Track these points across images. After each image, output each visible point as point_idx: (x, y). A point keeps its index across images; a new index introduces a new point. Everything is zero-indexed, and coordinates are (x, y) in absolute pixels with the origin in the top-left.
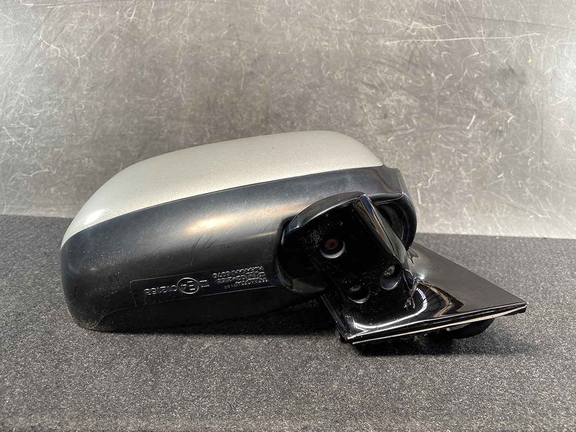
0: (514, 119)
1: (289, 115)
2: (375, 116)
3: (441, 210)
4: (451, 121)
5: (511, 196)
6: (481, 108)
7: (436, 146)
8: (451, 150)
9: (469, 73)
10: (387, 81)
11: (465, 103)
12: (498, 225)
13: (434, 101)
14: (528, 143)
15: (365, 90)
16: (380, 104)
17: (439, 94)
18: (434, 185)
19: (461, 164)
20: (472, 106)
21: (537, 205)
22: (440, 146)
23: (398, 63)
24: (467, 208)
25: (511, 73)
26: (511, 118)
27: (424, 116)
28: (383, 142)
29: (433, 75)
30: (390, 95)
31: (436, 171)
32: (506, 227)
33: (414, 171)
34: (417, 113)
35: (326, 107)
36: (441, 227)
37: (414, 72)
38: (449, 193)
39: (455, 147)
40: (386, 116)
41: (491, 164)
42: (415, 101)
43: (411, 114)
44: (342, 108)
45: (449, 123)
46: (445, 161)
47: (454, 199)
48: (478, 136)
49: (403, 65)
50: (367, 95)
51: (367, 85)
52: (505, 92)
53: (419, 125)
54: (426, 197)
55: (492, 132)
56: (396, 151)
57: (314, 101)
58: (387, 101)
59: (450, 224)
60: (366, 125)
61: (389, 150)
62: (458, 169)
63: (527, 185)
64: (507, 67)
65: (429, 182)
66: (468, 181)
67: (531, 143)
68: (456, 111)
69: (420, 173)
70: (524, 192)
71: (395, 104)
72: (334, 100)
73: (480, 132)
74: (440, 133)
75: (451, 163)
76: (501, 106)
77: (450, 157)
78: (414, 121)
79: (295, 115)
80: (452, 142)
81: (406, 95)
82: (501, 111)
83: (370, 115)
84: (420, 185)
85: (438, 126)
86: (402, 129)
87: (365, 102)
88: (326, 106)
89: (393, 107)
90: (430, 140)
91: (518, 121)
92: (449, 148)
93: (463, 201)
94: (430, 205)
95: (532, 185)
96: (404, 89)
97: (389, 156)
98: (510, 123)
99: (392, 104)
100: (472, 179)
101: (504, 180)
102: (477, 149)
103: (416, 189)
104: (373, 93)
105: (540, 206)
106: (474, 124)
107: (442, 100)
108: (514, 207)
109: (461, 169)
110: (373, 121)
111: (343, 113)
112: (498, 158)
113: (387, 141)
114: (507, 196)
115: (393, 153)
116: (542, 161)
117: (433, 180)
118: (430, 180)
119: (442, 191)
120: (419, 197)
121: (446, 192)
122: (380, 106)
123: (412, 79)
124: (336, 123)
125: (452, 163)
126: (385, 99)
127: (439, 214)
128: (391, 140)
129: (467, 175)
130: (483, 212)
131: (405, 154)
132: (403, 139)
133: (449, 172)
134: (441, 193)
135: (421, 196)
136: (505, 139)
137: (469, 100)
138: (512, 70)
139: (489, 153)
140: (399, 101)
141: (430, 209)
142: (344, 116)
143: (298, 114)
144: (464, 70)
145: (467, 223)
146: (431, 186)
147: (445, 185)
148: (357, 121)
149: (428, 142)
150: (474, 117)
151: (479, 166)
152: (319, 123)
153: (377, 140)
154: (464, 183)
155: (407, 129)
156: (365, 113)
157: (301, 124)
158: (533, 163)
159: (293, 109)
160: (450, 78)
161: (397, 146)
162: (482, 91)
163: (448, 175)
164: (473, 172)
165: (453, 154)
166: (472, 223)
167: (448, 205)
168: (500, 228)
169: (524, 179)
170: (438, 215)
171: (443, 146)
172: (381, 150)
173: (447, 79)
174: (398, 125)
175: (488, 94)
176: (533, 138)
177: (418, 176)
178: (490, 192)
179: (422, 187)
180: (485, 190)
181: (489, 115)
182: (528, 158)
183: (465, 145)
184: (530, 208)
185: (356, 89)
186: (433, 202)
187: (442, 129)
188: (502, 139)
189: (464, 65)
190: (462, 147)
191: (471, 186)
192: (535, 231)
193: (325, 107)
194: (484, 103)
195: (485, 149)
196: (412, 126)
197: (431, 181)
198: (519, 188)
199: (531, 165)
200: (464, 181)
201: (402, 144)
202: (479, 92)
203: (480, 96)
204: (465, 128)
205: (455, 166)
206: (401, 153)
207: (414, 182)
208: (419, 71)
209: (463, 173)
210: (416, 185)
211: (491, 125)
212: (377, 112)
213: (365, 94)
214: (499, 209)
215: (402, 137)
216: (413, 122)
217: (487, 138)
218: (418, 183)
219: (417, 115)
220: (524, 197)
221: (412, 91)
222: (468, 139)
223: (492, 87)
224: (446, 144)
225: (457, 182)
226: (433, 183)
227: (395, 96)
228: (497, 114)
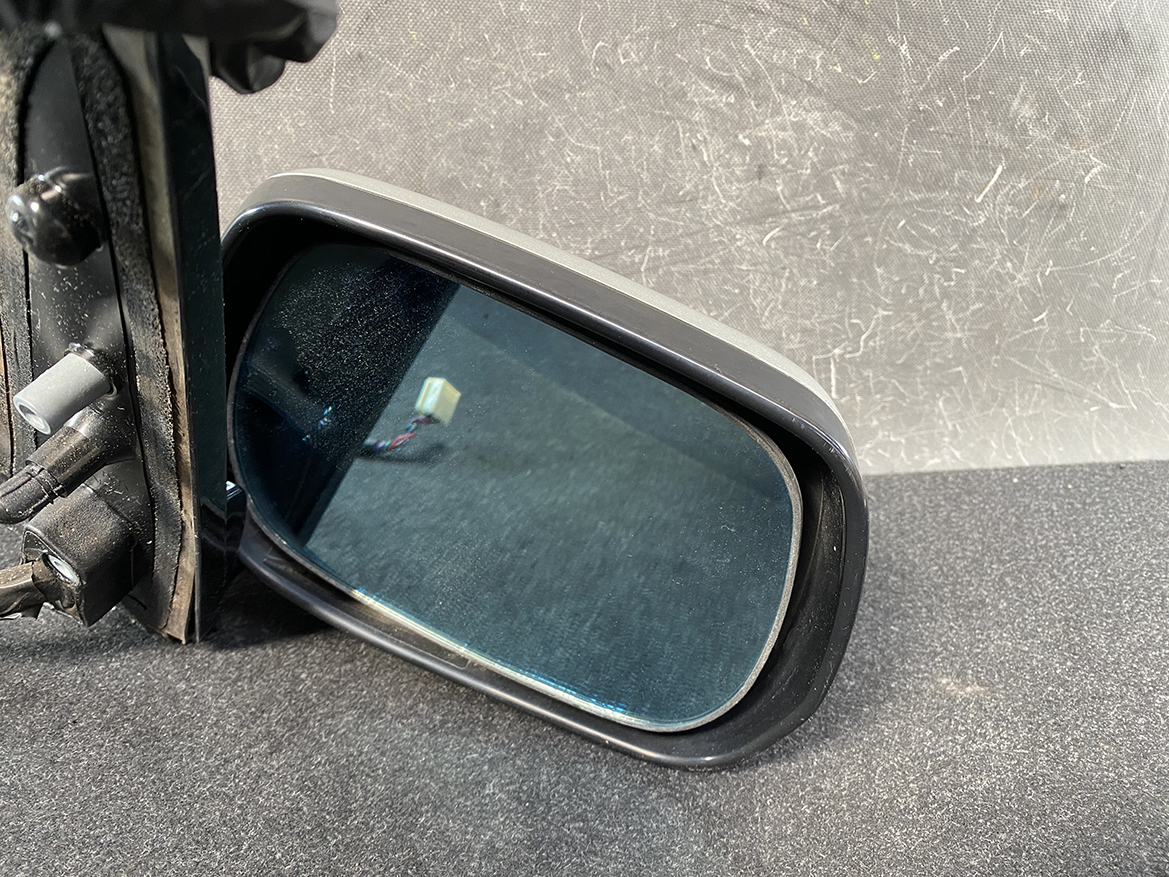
0: (1102, 173)
1: (484, 182)
2: (732, 173)
3: (883, 408)
4: (935, 183)
5: (1056, 367)
6: (1022, 144)
7: (888, 251)
8: (927, 258)
9: (1008, 44)
10: (771, 67)
11: (982, 130)
12: (1014, 435)
13: (898, 125)
14: (1125, 234)
15: (707, 94)
16: (748, 137)
17: (915, 105)
18: (874, 348)
19: (946, 294)
20: (1001, 139)
21: (1114, 382)
22: (900, 250)
23: (808, 14)
24: (947, 401)
25: (1120, 42)
26: (1095, 170)
27: (867, 170)
28: (751, 244)
29: (904, 48)
30: (777, 111)
31: (882, 312)
32: (1031, 438)
33: (826, 317)
34: (848, 162)
35: (594, 151)
36: (880, 451)
37: (850, 42)
38: (908, 367)
39: (938, 252)
40: (761, 173)
41: (1022, 290)
42: (846, 127)
43: (830, 163)
44: (640, 151)
45: (929, 189)
46: (908, 287)
47: (918, 380)
48: (1001, 219)
49: (821, 18)
50: (712, 112)
51: (713, 79)
52: (1094, 97)
53: (849, 194)
54: (851, 382)
55: (1039, 208)
56: (784, 268)
57: (558, 135)
58: (768, 129)
59: (903, 441)
60: (705, 197)
61: (766, 266)
62: (939, 307)
63: (1099, 336)
64: (1112, 26)
65: (862, 344)
66: (959, 335)
67: (1132, 233)
68: (955, 154)
69: (840, 321)
70: (1089, 354)
71: (788, 135)
72: (617, 129)
73: (1008, 209)
74: (905, 216)
75: (921, 291)
76: (1074, 139)
77: (921, 277)
78: (838, 183)
79: (502, 181)
80: (932, 239)
81: (821, 109)
82: (1074, 152)
83: (717, 170)
84: (837, 351)
85: (901, 197)
86: (806, 207)
87: (705, 131)
88: (592, 147)
89: (783, 145)
90: (874, 234)
91: (1110, 177)
92: (924, 253)
93: (941, 384)
94: (858, 398)
95: (1110, 336)
96: (819, 93)
97: (764, 281)
98: (1089, 185)
99: (781, 135)
100: (969, 330)
101: (1046, 328)
102: (994, 255)
103: (827, 361)
104: (728, 104)
105: (1119, 383)
106: (997, 187)
107: (921, 125)
108: (1059, 390)
109: (944, 306)
110: (726, 186)
111: (640, 165)
112: (1042, 274)
113: (760, 243)
114: (1048, 364)
115: (774, 274)
116: (1148, 277)
117: (870, 337)
118: (864, 337)
119: (893, 364)
120: (833, 382)
121: (903, 364)
122: (747, 142)
123: (843, 61)
124: (621, 198)
125: (926, 291)
126: (763, 123)
127: (878, 420)
128: (772, 239)
129: (957, 320)
130: (985, 406)
131: (807, 275)
132: (803, 235)
133: (914, 316)
134: (889, 369)
135: (837, 379)
136: (1068, 226)
137: (994, 122)
138: (1124, 35)
139: (1022, 262)
140: (800, 127)
141: (858, 410)
142: (645, 175)
143: (510, 179)
144: (995, 34)
145: (942, 435)
146: (864, 353)
147: (901, 347)
148: (682, 188)
149: (869, 239)
150: (999, 170)
151: (992, 297)
152: (573, 198)
153: (734, 239)
154: (947, 340)
155: (817, 207)
156: (703, 164)
157: (521, 206)
158: (1123, 283)
159: (496, 164)
160: (950, 61)
161: (786, 255)
162: (1031, 97)
163: (911, 322)
164: (974, 313)
165: (932, 270)
166: (954, 434)
167: (902, 396)
168: (1019, 441)
169: (1094, 323)
170: (875, 423)
171: (908, 248)
172: (744, 267)
173: (944, 62)
174: (794, 195)
175: (1048, 103)
176: (1140, 221)
177: (835, 328)
178: (1007, 358)
179: (842, 356)
180: (997, 354)
181: (1041, 165)
182: (1117, 270)
183: (963, 246)
184: (1096, 390)
185: (681, 95)
186: (866, 392)
187: (909, 204)
188: (1062, 226)
189: (998, 19)
190: (955, 251)
191: (965, 345)
192: (1095, 443)
193: (588, 151)
194: (1033, 131)
195: (1014, 253)
196: (831, 199)
197: (866, 341)
198: (1080, 344)
199: (1120, 288)
200: (949, 335)
201: (802, 247)
202: (1024, 99)
203: (1027, 112)
204: (972, 199)
205: (933, 298)
206: (795, 271)
207: (824, 345)
208: (867, 39)
209: (950, 316)
210: (830, 351)
211: (1041, 189)
212: (737, 159)
213: (706, 108)
214: (1021, 396)
215: (802, 229)
216: (835, 187)
217: (1024, 223)
218: (834, 347)
219: (847, 168)
220: (1086, 365)
221: (838, 98)
222: (974, 230)
223: (1061, 85)
224: (916, 244)
225: (932, 338)
226: (871, 343)
227: (791, 111)
228: (1061, 159)
